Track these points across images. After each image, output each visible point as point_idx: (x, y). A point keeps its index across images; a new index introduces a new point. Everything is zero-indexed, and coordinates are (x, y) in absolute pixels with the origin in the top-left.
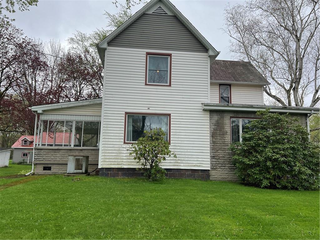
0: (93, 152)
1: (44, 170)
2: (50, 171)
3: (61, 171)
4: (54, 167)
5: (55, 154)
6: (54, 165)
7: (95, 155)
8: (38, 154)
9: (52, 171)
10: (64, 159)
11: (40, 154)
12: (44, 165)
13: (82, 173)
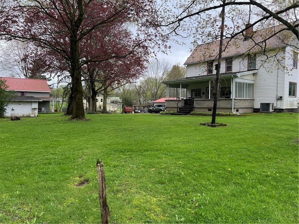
6: (240, 109)
9: (239, 112)
13: (273, 112)
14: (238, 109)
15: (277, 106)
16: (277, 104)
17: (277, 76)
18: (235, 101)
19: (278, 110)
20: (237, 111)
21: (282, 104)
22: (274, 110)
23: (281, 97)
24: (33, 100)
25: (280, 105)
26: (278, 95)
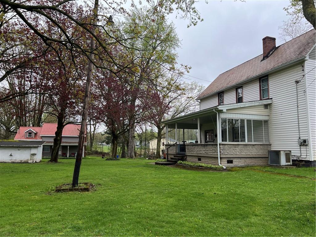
0: (261, 146)
1: (228, 163)
2: (232, 164)
3: (241, 164)
4: (235, 161)
5: (236, 148)
6: (235, 159)
7: (263, 149)
8: (223, 149)
9: (233, 164)
10: (243, 153)
11: (225, 149)
12: (228, 159)
13: (291, 165)
14: (232, 159)
15: (301, 155)
16: (301, 153)
17: (296, 107)
18: (221, 146)
19: (304, 163)
20: (230, 162)
21: (308, 152)
22: (292, 162)
23: (305, 141)
24: (32, 146)
25: (306, 154)
26: (301, 138)
